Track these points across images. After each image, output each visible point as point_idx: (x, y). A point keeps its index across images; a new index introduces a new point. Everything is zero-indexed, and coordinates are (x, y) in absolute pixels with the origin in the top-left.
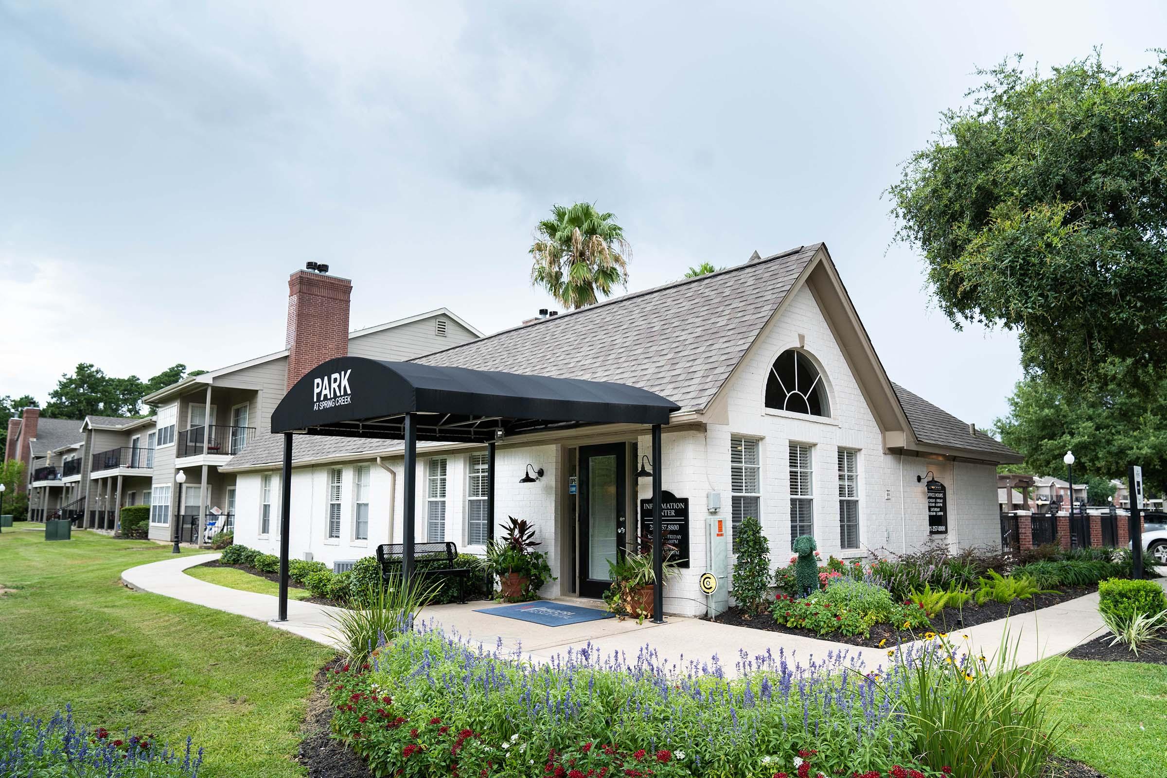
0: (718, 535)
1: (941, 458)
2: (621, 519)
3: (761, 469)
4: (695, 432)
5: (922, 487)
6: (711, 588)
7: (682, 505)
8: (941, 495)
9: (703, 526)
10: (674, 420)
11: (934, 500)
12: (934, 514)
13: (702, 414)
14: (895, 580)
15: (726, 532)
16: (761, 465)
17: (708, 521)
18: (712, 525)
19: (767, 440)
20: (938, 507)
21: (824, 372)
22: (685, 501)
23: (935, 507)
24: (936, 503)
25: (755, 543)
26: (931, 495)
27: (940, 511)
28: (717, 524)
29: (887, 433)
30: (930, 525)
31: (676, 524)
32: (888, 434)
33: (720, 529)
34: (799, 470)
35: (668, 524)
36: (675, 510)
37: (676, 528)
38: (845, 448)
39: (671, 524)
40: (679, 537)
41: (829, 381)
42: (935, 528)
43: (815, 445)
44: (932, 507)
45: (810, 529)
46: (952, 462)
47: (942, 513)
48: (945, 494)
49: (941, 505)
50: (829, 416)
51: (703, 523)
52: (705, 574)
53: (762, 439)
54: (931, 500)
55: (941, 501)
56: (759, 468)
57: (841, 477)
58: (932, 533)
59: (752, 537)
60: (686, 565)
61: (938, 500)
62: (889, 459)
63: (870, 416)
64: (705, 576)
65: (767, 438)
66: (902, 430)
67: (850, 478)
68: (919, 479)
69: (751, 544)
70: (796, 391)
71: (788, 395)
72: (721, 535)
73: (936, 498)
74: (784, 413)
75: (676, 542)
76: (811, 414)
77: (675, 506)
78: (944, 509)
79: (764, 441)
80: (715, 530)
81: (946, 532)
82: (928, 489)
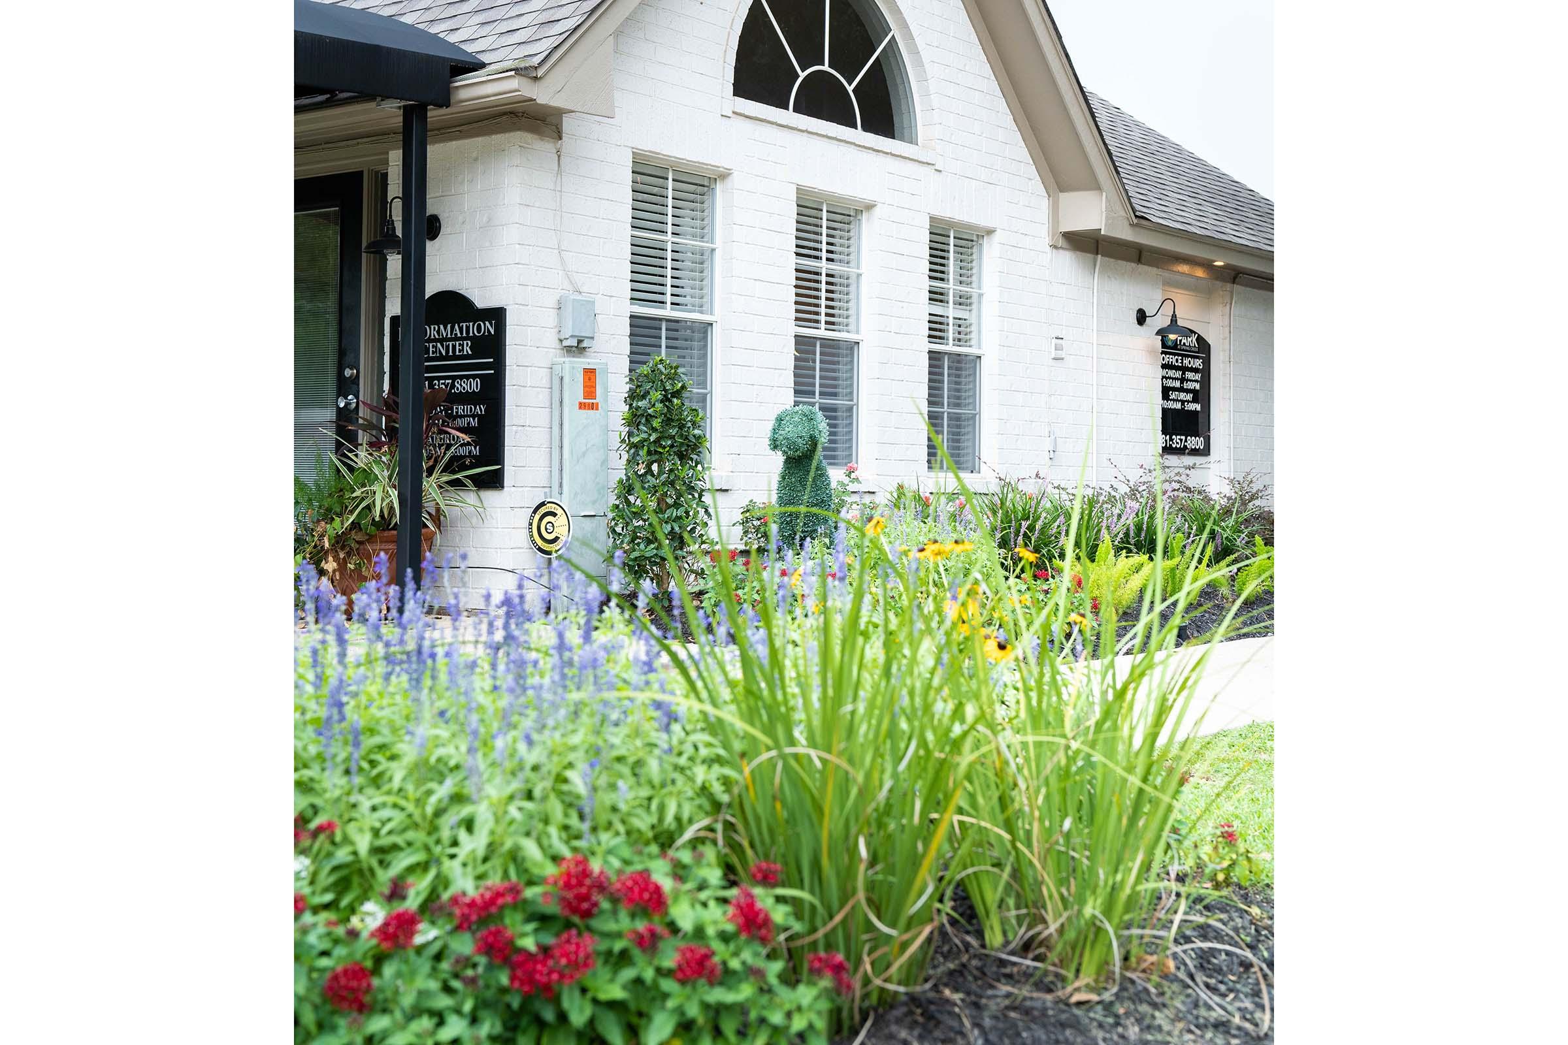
0: (582, 406)
1: (1200, 273)
2: (348, 373)
3: (718, 255)
4: (528, 136)
5: (1147, 340)
6: (557, 539)
7: (489, 327)
8: (1198, 363)
9: (545, 382)
10: (463, 94)
11: (1178, 374)
12: (1178, 406)
13: (536, 78)
14: (1031, 528)
15: (606, 401)
16: (718, 243)
17: (557, 368)
18: (566, 380)
19: (736, 179)
20: (1188, 391)
21: (904, 26)
22: (497, 315)
23: (1181, 390)
24: (1183, 380)
25: (668, 421)
26: (1172, 359)
27: (1195, 400)
28: (580, 377)
29: (1063, 197)
30: (1164, 432)
31: (474, 377)
32: (1067, 199)
33: (590, 389)
34: (823, 266)
35: (454, 378)
36: (473, 339)
37: (474, 386)
38: (951, 224)
39: (461, 377)
40: (481, 409)
41: (915, 52)
42: (1177, 441)
43: (870, 207)
44: (1174, 389)
45: (851, 416)
46: (1229, 286)
47: (1197, 407)
48: (1207, 362)
49: (1198, 386)
50: (913, 141)
51: (545, 373)
52: (543, 504)
53: (724, 176)
54: (1171, 373)
55: (1198, 377)
56: (713, 250)
57: (936, 296)
58: (1167, 450)
59: (659, 406)
60: (494, 481)
61: (1189, 375)
62: (1067, 260)
63: (1023, 153)
64: (543, 510)
65: (735, 174)
66: (1098, 187)
67: (963, 301)
68: (1141, 317)
69: (656, 423)
70: (826, 68)
71: (802, 75)
72: (593, 407)
73: (1184, 369)
74: (788, 116)
75: (474, 423)
76: (866, 128)
77: (473, 331)
78: (1202, 395)
79: (729, 181)
80: (575, 392)
81: (1205, 451)
82: (1164, 345)
